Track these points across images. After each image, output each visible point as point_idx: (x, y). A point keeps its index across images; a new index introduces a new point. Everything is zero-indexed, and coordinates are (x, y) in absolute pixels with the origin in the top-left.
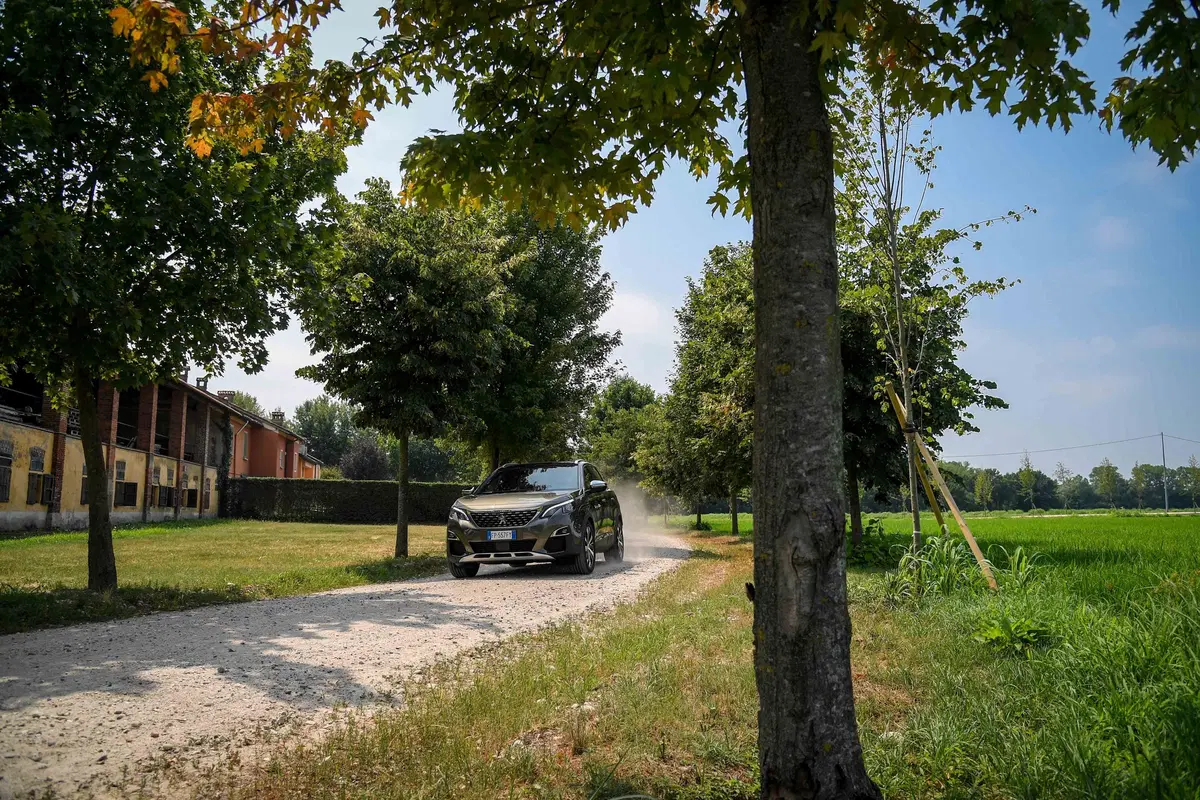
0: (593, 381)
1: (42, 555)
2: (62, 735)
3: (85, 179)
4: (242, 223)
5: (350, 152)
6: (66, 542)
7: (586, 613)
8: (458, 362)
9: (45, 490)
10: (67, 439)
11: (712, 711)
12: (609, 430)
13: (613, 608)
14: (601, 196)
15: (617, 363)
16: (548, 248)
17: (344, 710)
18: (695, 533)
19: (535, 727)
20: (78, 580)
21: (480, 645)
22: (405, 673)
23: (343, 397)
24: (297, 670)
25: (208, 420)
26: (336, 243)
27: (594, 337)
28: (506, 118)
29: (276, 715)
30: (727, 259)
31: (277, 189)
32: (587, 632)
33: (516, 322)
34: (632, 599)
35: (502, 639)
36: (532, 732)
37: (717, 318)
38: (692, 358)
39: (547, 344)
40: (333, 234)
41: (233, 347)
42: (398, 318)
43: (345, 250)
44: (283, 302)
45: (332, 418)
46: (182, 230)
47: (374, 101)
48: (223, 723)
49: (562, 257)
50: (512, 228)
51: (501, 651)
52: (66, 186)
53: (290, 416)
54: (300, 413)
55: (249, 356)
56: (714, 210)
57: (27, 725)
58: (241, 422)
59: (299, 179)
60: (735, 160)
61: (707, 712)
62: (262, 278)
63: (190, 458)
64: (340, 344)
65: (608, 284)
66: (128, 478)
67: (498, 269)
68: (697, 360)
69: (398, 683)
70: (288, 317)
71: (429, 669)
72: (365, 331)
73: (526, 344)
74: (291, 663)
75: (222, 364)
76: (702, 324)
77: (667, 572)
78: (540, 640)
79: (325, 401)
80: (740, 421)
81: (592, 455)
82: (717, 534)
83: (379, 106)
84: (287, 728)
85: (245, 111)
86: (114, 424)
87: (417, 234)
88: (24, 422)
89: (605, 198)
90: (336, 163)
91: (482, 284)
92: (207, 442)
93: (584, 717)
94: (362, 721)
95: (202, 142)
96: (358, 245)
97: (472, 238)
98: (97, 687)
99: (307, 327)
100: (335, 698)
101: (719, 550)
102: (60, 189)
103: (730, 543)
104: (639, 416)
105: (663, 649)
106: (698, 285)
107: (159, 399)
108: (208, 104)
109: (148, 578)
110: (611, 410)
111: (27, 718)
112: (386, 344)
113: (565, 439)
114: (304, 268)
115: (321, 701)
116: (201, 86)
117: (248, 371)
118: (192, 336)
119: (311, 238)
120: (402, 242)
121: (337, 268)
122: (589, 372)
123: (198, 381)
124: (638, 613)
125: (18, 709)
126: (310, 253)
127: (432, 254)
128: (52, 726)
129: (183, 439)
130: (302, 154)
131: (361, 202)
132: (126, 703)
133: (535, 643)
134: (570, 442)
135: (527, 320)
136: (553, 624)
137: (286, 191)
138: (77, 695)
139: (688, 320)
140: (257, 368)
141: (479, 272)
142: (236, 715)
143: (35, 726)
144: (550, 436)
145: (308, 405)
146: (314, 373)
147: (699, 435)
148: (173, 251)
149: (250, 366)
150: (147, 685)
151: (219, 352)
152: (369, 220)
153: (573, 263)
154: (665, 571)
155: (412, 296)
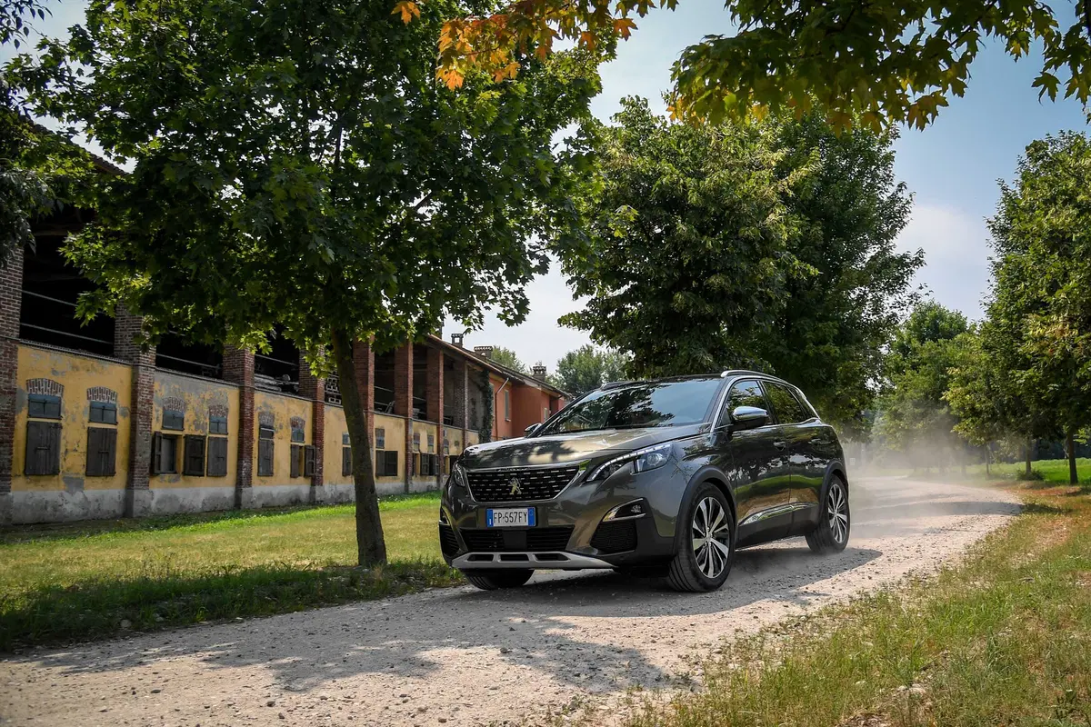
0: (894, 310)
1: (310, 531)
2: (350, 718)
3: (331, 128)
4: (494, 161)
5: (603, 69)
6: (331, 516)
7: (904, 580)
8: (737, 297)
9: (307, 462)
10: (325, 407)
11: (1068, 694)
12: (914, 367)
13: (935, 575)
14: (903, 91)
15: (921, 288)
16: (832, 159)
17: (639, 694)
18: (1025, 484)
19: (858, 713)
20: (348, 555)
21: (785, 620)
22: (704, 653)
23: (612, 345)
24: (584, 650)
25: (466, 379)
26: (595, 174)
27: (893, 259)
28: (786, 10)
29: (566, 699)
30: (1047, 155)
31: (528, 120)
32: (907, 603)
33: (801, 247)
34: (958, 563)
35: (809, 613)
36: (854, 719)
37: (1040, 225)
38: (1011, 276)
39: (838, 271)
40: (591, 163)
41: (491, 297)
42: (668, 252)
43: (605, 180)
44: (542, 244)
45: (598, 369)
46: (432, 173)
47: (636, 7)
48: (511, 708)
49: (849, 169)
50: (789, 139)
51: (809, 626)
52: (313, 138)
53: (552, 371)
54: (562, 365)
55: (508, 306)
56: (1041, 94)
57: (317, 708)
58: (501, 380)
59: (550, 107)
60: (1064, 31)
61: (1062, 694)
62: (518, 219)
63: (450, 421)
64: (604, 286)
65: (904, 195)
66: (387, 448)
67: (776, 187)
68: (1017, 277)
69: (696, 663)
70: (548, 260)
71: (729, 647)
72: (631, 269)
73: (814, 271)
74: (577, 643)
75: (481, 316)
76: (1022, 234)
77: (996, 531)
78: (854, 613)
79: (589, 351)
80: (1075, 346)
81: (896, 396)
82: (1051, 484)
83: (642, 12)
84: (579, 713)
85: (498, 33)
86: (371, 388)
87: (682, 155)
88: (283, 391)
89: (909, 91)
90: (589, 83)
91: (759, 206)
92: (466, 403)
93: (915, 701)
94: (661, 707)
95: (453, 73)
96: (618, 173)
97: (743, 155)
98: (380, 668)
99: (568, 270)
100: (628, 681)
101: (1056, 504)
102: (306, 141)
103: (1069, 495)
104: (949, 348)
105: (1000, 621)
106: (1014, 188)
107: (414, 360)
108: (458, 30)
109: (417, 553)
110: (915, 344)
111: (315, 700)
112: (656, 283)
113: (865, 380)
114: (563, 205)
115: (614, 686)
116: (442, 15)
117: (509, 323)
118: (449, 288)
119: (568, 170)
120: (666, 166)
121: (597, 201)
122: (889, 300)
123: (454, 337)
124: (965, 579)
125: (305, 690)
126: (568, 186)
127: (700, 176)
128: (340, 708)
129: (441, 400)
130: (551, 76)
131: (618, 125)
132: (410, 685)
133: (847, 616)
134: (870, 383)
135: (814, 243)
136: (866, 594)
137: (537, 120)
138: (361, 676)
139: (1004, 231)
140: (519, 319)
141: (755, 193)
142: (523, 699)
143: (324, 708)
144: (847, 378)
145: (570, 356)
146: (578, 321)
147: (1026, 365)
148: (423, 197)
149: (511, 318)
150: (429, 666)
151: (478, 304)
152: (629, 145)
153: (861, 174)
154: (993, 529)
155: (681, 226)
